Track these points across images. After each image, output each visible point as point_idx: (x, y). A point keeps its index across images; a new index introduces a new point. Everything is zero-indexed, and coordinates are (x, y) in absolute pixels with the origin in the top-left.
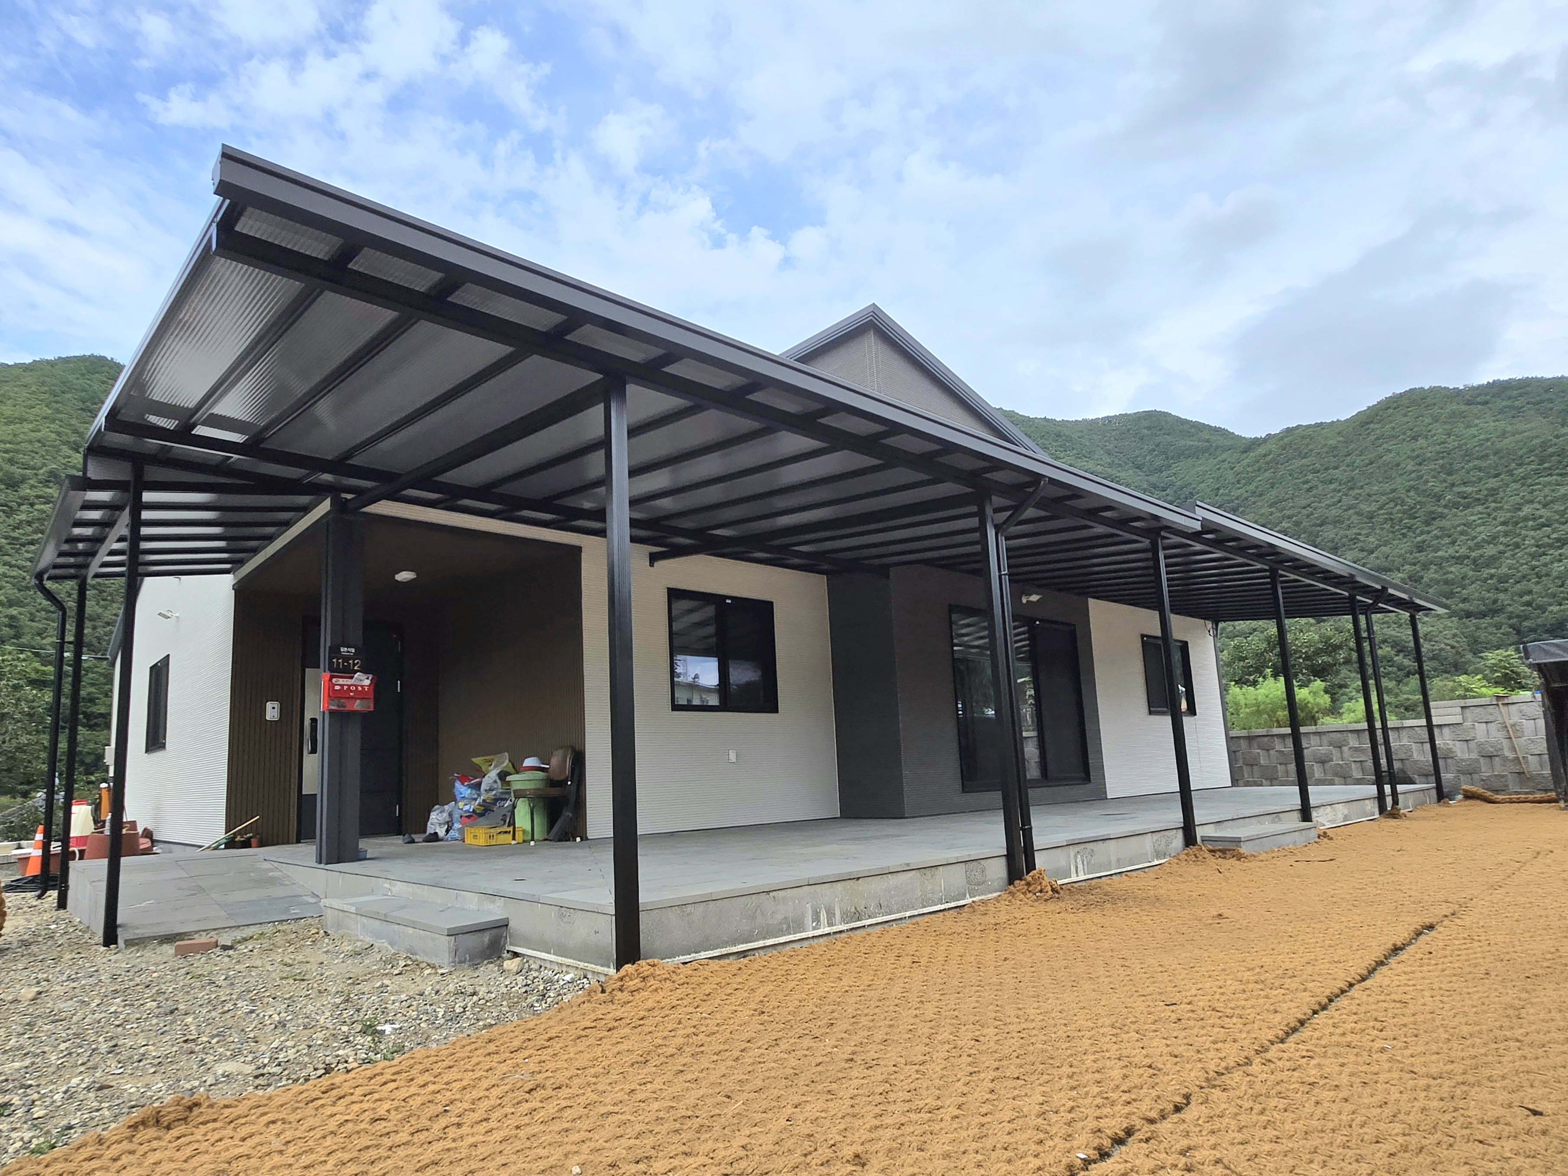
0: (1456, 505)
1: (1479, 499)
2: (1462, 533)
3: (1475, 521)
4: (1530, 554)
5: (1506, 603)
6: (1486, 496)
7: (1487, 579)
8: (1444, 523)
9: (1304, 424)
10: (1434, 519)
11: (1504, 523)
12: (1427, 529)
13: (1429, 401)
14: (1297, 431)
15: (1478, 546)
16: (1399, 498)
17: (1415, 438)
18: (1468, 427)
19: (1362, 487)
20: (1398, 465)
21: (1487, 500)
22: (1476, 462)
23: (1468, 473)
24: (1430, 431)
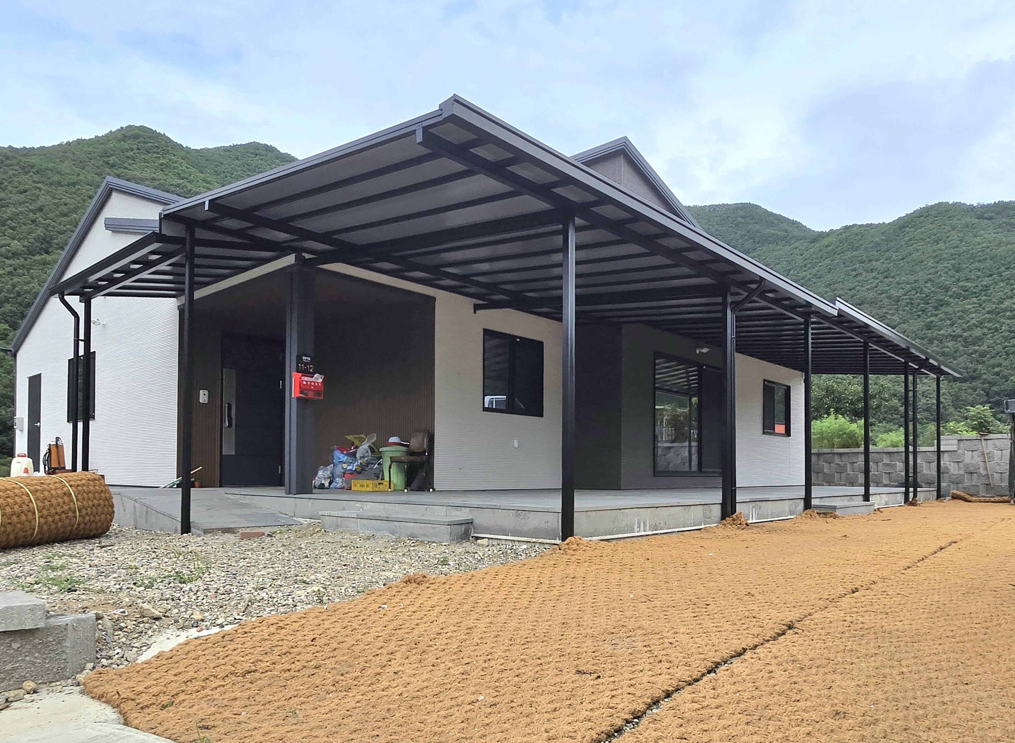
0: (958, 296)
1: (975, 293)
2: (960, 318)
3: (970, 309)
4: (1003, 337)
5: (982, 372)
6: (981, 291)
7: (972, 354)
8: (949, 309)
9: (859, 224)
10: (942, 305)
11: (989, 312)
12: (936, 312)
13: (951, 213)
14: (853, 229)
15: (970, 329)
16: (919, 287)
17: (937, 242)
18: (976, 236)
19: (893, 277)
20: (922, 262)
21: (980, 294)
22: (977, 264)
23: (970, 272)
24: (948, 237)
